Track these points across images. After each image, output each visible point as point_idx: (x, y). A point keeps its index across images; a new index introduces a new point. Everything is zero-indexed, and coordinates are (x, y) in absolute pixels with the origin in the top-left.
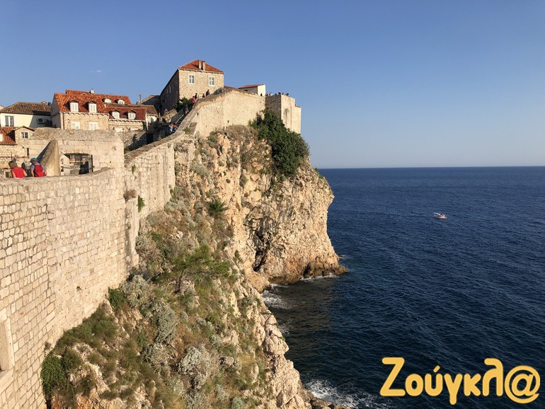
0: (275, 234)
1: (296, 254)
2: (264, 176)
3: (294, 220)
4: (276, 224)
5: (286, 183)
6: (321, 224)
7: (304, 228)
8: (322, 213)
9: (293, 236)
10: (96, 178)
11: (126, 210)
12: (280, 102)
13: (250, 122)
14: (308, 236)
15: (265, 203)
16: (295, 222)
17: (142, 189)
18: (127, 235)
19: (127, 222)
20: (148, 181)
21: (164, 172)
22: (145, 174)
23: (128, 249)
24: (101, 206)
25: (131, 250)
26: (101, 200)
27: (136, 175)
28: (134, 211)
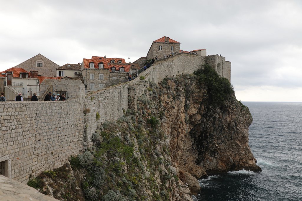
0: (211, 142)
2: (203, 105)
3: (224, 133)
5: (218, 110)
9: (223, 144)
10: (67, 103)
11: (85, 119)
12: (215, 59)
13: (194, 72)
14: (234, 145)
15: (204, 122)
16: (225, 135)
17: (100, 109)
18: (85, 132)
19: (85, 125)
20: (105, 105)
21: (119, 101)
22: (103, 102)
23: (85, 139)
24: (68, 115)
25: (87, 139)
26: (69, 113)
27: (96, 102)
28: (91, 120)
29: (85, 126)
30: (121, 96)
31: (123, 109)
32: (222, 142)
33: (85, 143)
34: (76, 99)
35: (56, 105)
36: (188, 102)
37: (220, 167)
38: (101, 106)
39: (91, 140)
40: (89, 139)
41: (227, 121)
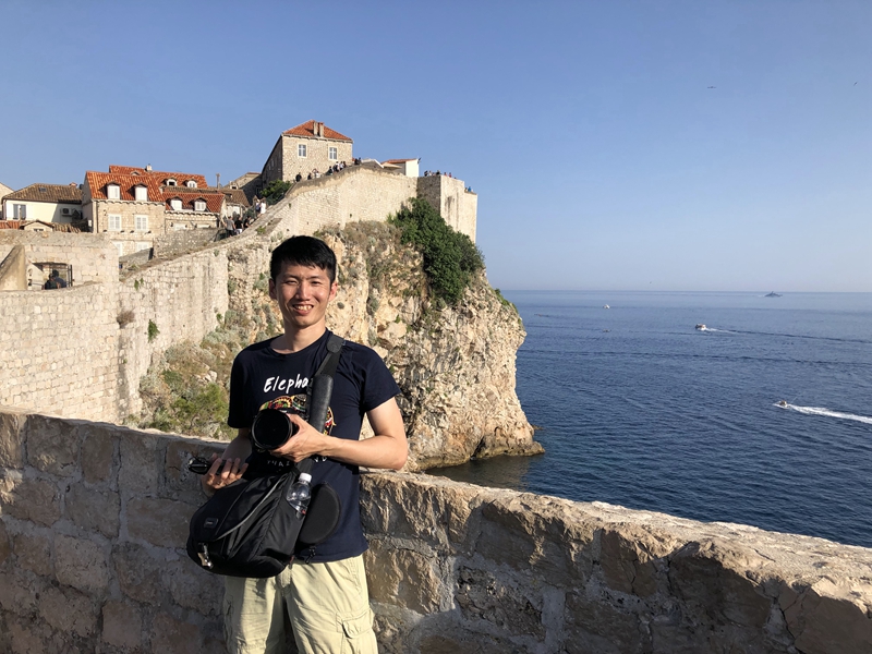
0: (429, 390)
1: (463, 423)
2: (411, 300)
3: (460, 368)
4: (431, 375)
5: (447, 311)
6: (505, 376)
7: (477, 381)
8: (506, 359)
9: (458, 394)
10: (71, 295)
11: (120, 338)
12: (440, 186)
13: (390, 217)
14: (483, 394)
15: (413, 341)
16: (462, 371)
17: (158, 313)
18: (122, 372)
19: (121, 355)
20: (171, 301)
21: (204, 290)
22: (165, 292)
23: (122, 390)
24: (76, 330)
25: (128, 393)
26: (77, 323)
27: (146, 292)
28: (137, 340)
29: (122, 358)
30: (211, 278)
31: (216, 311)
32: (456, 388)
33: (122, 402)
34: (96, 286)
35: (40, 300)
36: (375, 291)
37: (450, 450)
38: (160, 304)
39: (137, 395)
40: (133, 391)
41: (467, 338)
